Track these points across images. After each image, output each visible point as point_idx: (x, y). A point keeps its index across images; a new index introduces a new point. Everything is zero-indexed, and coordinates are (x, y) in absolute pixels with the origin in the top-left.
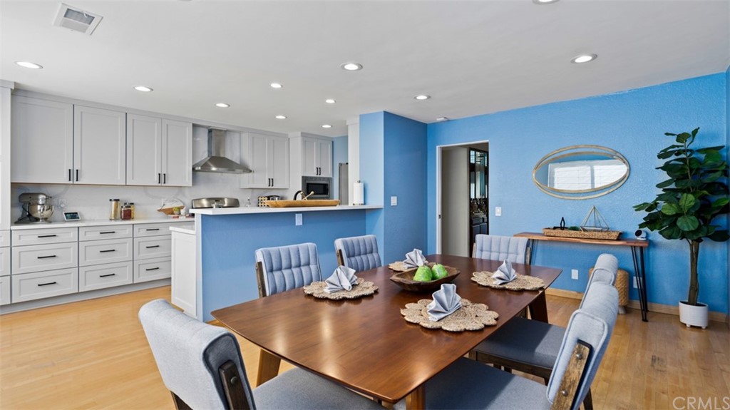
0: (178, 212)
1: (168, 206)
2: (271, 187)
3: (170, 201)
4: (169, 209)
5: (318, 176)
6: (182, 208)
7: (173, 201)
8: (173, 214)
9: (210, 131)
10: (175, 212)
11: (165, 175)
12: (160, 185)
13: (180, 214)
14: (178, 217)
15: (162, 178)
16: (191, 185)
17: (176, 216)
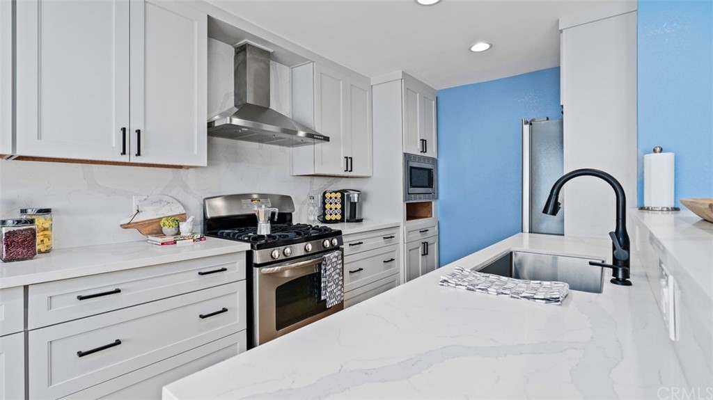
0: (174, 230)
1: (148, 215)
2: (348, 174)
3: (153, 203)
4: (151, 222)
5: (423, 154)
6: (183, 218)
7: (161, 201)
8: (160, 233)
9: (241, 50)
10: (165, 230)
11: (138, 132)
12: (125, 159)
13: (178, 233)
14: (175, 242)
15: (132, 140)
16: (203, 162)
17: (171, 239)
